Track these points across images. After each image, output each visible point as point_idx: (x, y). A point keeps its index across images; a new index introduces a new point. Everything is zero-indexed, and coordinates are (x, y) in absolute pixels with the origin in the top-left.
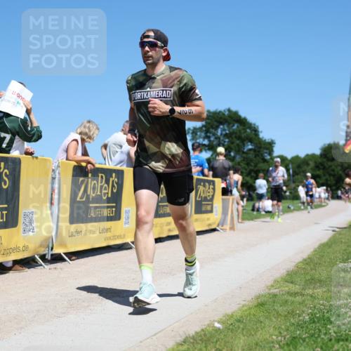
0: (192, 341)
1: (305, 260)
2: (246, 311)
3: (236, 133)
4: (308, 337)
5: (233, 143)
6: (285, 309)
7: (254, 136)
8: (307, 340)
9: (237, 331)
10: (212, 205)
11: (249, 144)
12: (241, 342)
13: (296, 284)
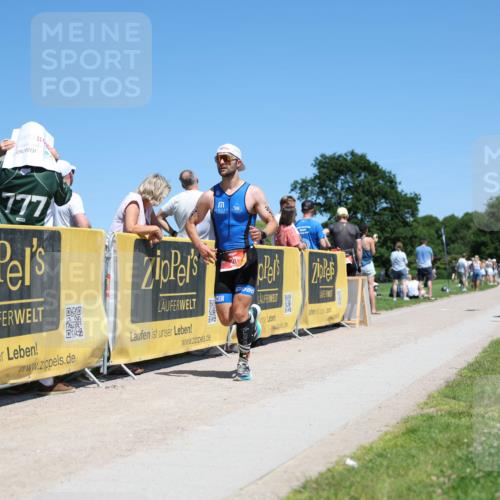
0: (315, 486)
1: (471, 365)
2: (390, 440)
3: (364, 186)
4: (483, 477)
5: (359, 200)
6: (446, 436)
7: (389, 190)
8: (482, 481)
9: (379, 471)
10: (334, 289)
11: (383, 201)
12: (385, 486)
13: (460, 400)
